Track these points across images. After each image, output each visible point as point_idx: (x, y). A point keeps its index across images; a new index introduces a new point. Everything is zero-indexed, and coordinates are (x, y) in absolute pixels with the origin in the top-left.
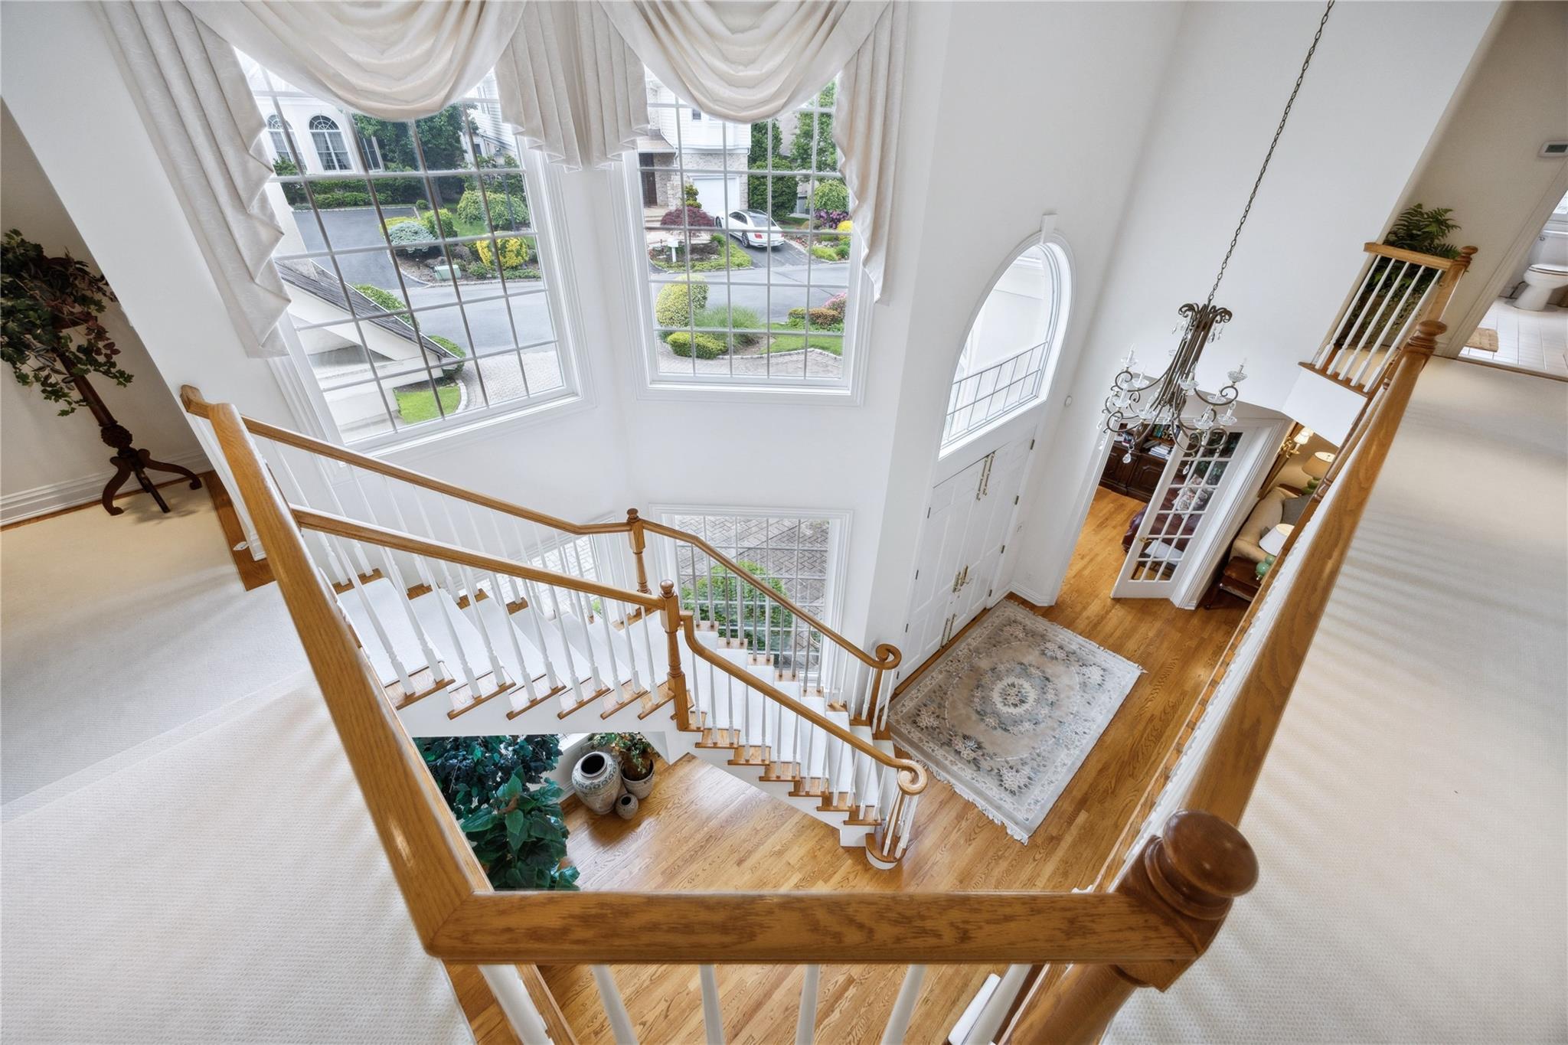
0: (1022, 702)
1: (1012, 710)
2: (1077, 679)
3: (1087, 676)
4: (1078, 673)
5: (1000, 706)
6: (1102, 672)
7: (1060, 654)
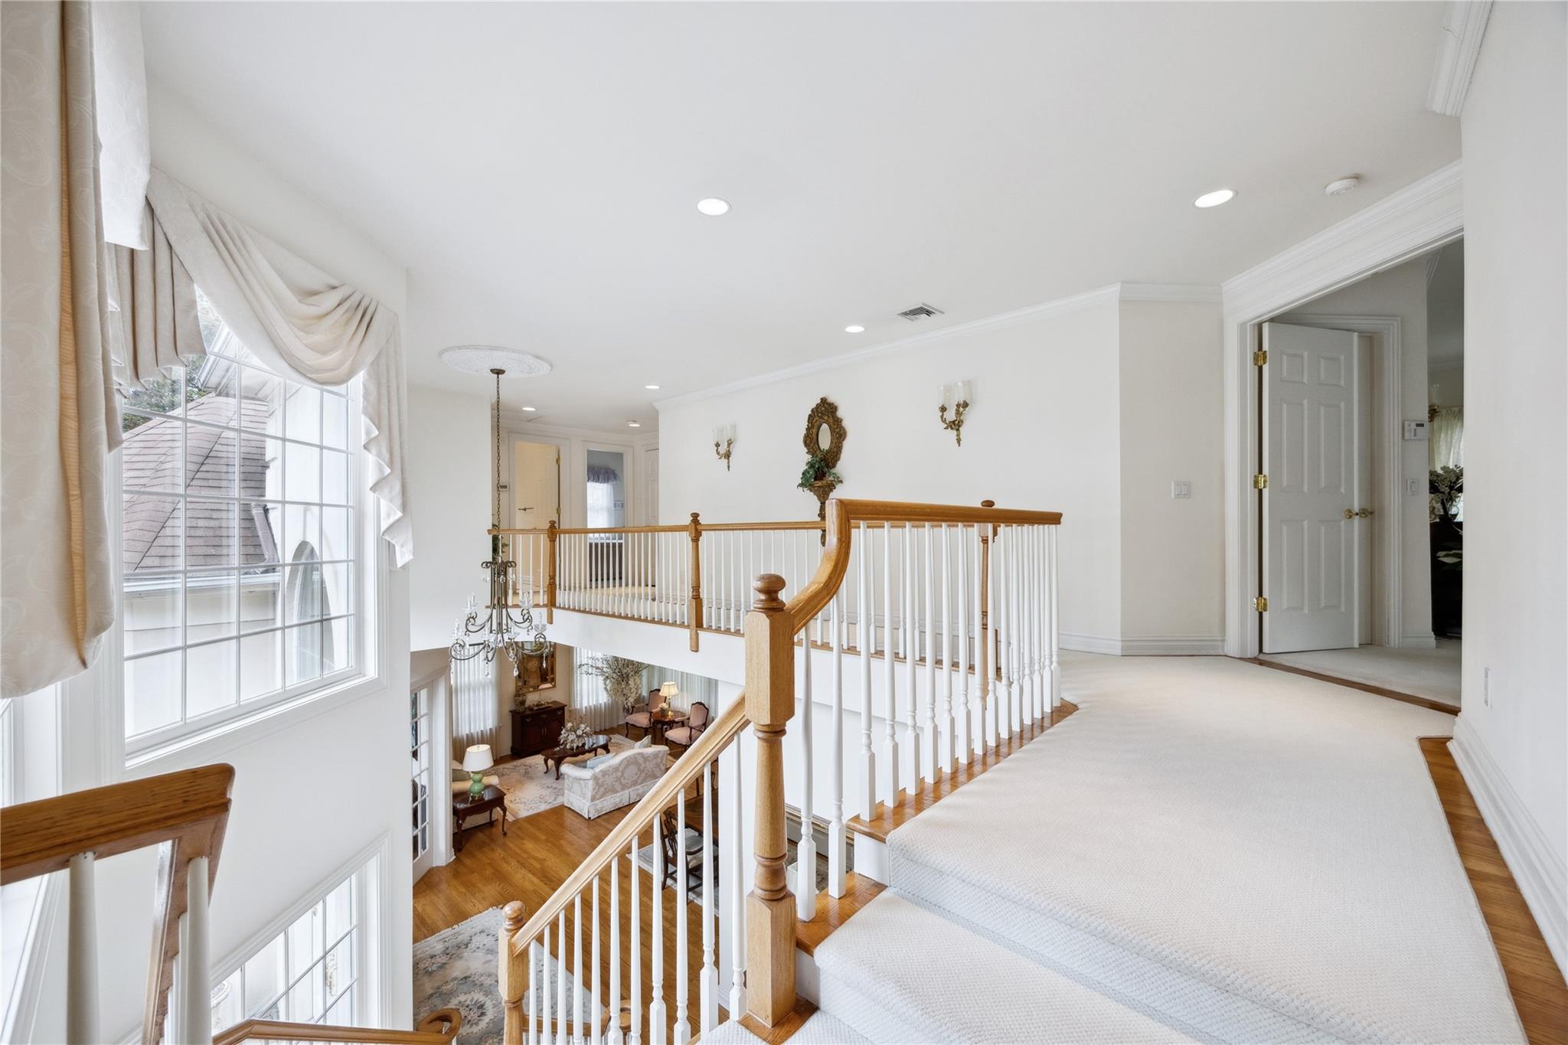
0: (482, 1006)
1: (486, 1019)
2: (480, 954)
3: (481, 946)
4: (474, 951)
5: (475, 1029)
6: (484, 934)
7: (444, 959)
